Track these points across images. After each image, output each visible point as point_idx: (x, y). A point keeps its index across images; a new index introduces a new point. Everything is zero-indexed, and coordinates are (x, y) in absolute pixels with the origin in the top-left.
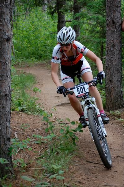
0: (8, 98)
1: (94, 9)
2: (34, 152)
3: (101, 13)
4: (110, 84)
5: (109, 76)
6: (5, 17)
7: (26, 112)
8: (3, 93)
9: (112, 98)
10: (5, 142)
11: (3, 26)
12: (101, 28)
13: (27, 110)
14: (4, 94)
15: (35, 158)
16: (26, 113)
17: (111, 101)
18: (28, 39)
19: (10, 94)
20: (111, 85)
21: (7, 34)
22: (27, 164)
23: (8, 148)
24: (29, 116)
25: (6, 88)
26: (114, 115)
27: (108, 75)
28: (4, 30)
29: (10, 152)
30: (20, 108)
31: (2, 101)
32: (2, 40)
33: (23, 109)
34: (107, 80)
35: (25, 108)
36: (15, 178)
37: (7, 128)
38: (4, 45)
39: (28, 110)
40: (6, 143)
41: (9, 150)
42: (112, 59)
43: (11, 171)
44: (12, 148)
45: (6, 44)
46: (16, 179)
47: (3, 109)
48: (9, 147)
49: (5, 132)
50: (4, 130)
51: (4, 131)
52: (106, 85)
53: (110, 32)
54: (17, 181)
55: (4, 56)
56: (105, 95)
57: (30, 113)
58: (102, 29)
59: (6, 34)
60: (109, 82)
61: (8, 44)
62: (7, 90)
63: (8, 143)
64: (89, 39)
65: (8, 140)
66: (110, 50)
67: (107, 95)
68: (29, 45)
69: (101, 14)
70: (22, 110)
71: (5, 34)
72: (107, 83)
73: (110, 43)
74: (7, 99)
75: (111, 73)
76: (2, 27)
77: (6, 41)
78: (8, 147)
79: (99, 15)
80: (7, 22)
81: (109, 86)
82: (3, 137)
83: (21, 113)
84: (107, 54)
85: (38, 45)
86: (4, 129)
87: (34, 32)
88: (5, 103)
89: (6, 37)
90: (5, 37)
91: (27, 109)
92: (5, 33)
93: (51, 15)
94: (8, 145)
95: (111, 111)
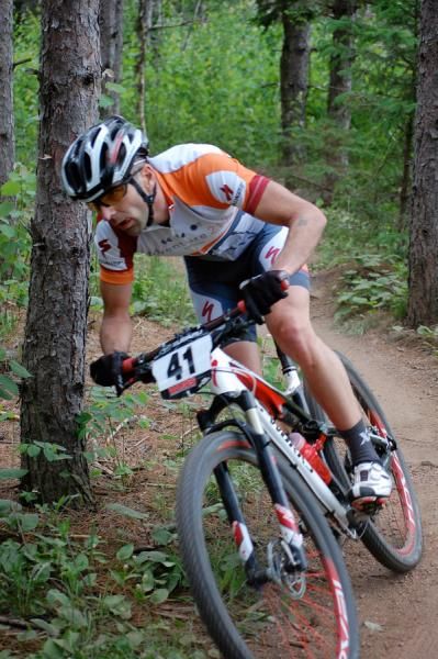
0: (82, 262)
1: (387, 11)
2: (165, 437)
3: (410, 23)
4: (423, 244)
5: (421, 216)
6: (82, 11)
7: (158, 318)
8: (66, 245)
9: (428, 288)
10: (68, 397)
11: (74, 38)
12: (408, 68)
13: (159, 312)
14: (68, 249)
15: (165, 454)
16: (155, 321)
17: (425, 295)
18: (192, 102)
19: (89, 250)
20: (428, 245)
21: (86, 63)
22: (134, 470)
23: (76, 415)
24: (166, 330)
25: (77, 231)
26: (430, 341)
27: (419, 214)
28: (78, 49)
29: (81, 426)
30: (138, 306)
31: (63, 270)
32: (70, 81)
33: (149, 308)
34: (414, 231)
35: (153, 304)
36: (92, 508)
37: (73, 354)
38: (76, 96)
39: (165, 313)
40: (68, 399)
41: (78, 421)
42: (433, 164)
43: (80, 487)
44: (87, 417)
45: (83, 93)
46: (95, 512)
47: (64, 295)
48: (79, 412)
49: (68, 366)
50: (64, 358)
51: (64, 363)
52: (411, 245)
53: (429, 80)
54: (98, 516)
55: (74, 129)
56: (407, 276)
57: (167, 321)
58: (410, 72)
59: (82, 64)
60: (421, 237)
61: (89, 93)
62: (79, 236)
63: (75, 399)
64: (369, 102)
65: (75, 393)
66: (429, 135)
67: (413, 276)
68: (194, 120)
69: (410, 27)
70: (145, 314)
71: (78, 62)
72: (413, 239)
73: (429, 114)
74: (78, 264)
75: (427, 207)
76: (71, 39)
77: (81, 84)
78: (74, 412)
79: (404, 29)
80: (86, 25)
81: (419, 248)
82: (61, 380)
83: (141, 320)
84: (418, 150)
85: (219, 119)
86: (64, 355)
87: (208, 78)
88: (70, 276)
89: (82, 72)
90: (80, 72)
91: (161, 309)
92: (81, 58)
93: (262, 27)
94: (77, 407)
95: (422, 327)
